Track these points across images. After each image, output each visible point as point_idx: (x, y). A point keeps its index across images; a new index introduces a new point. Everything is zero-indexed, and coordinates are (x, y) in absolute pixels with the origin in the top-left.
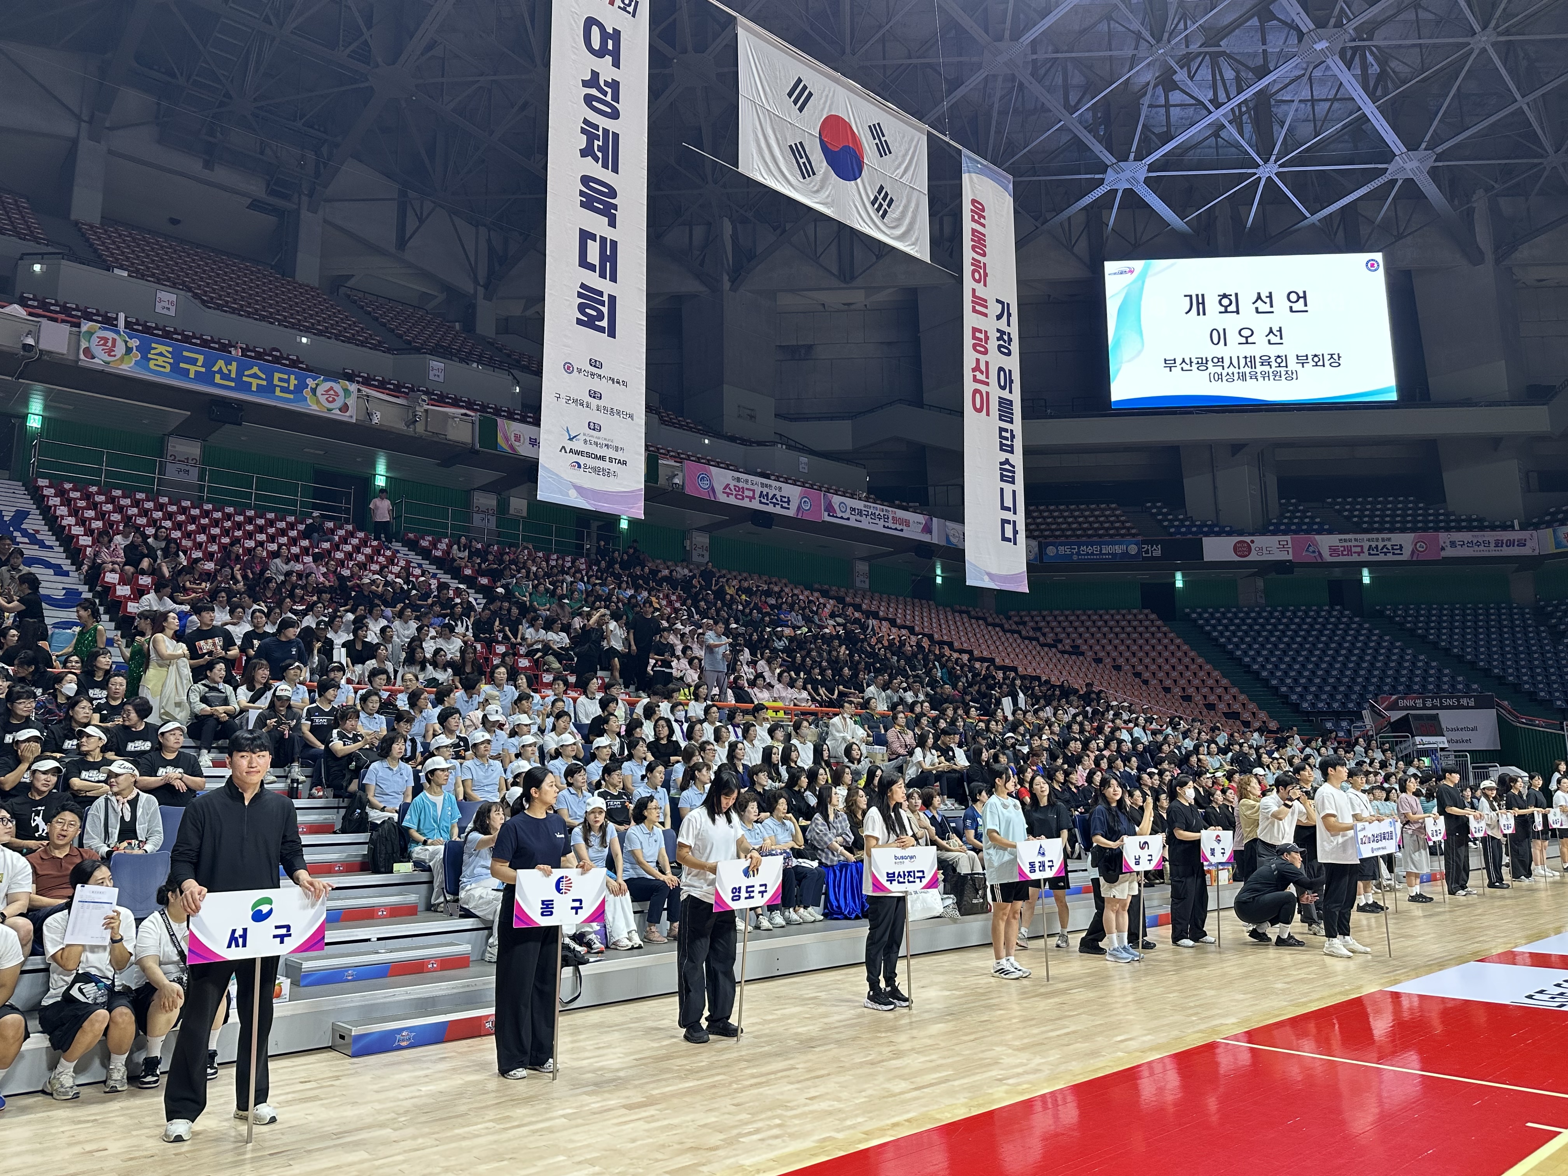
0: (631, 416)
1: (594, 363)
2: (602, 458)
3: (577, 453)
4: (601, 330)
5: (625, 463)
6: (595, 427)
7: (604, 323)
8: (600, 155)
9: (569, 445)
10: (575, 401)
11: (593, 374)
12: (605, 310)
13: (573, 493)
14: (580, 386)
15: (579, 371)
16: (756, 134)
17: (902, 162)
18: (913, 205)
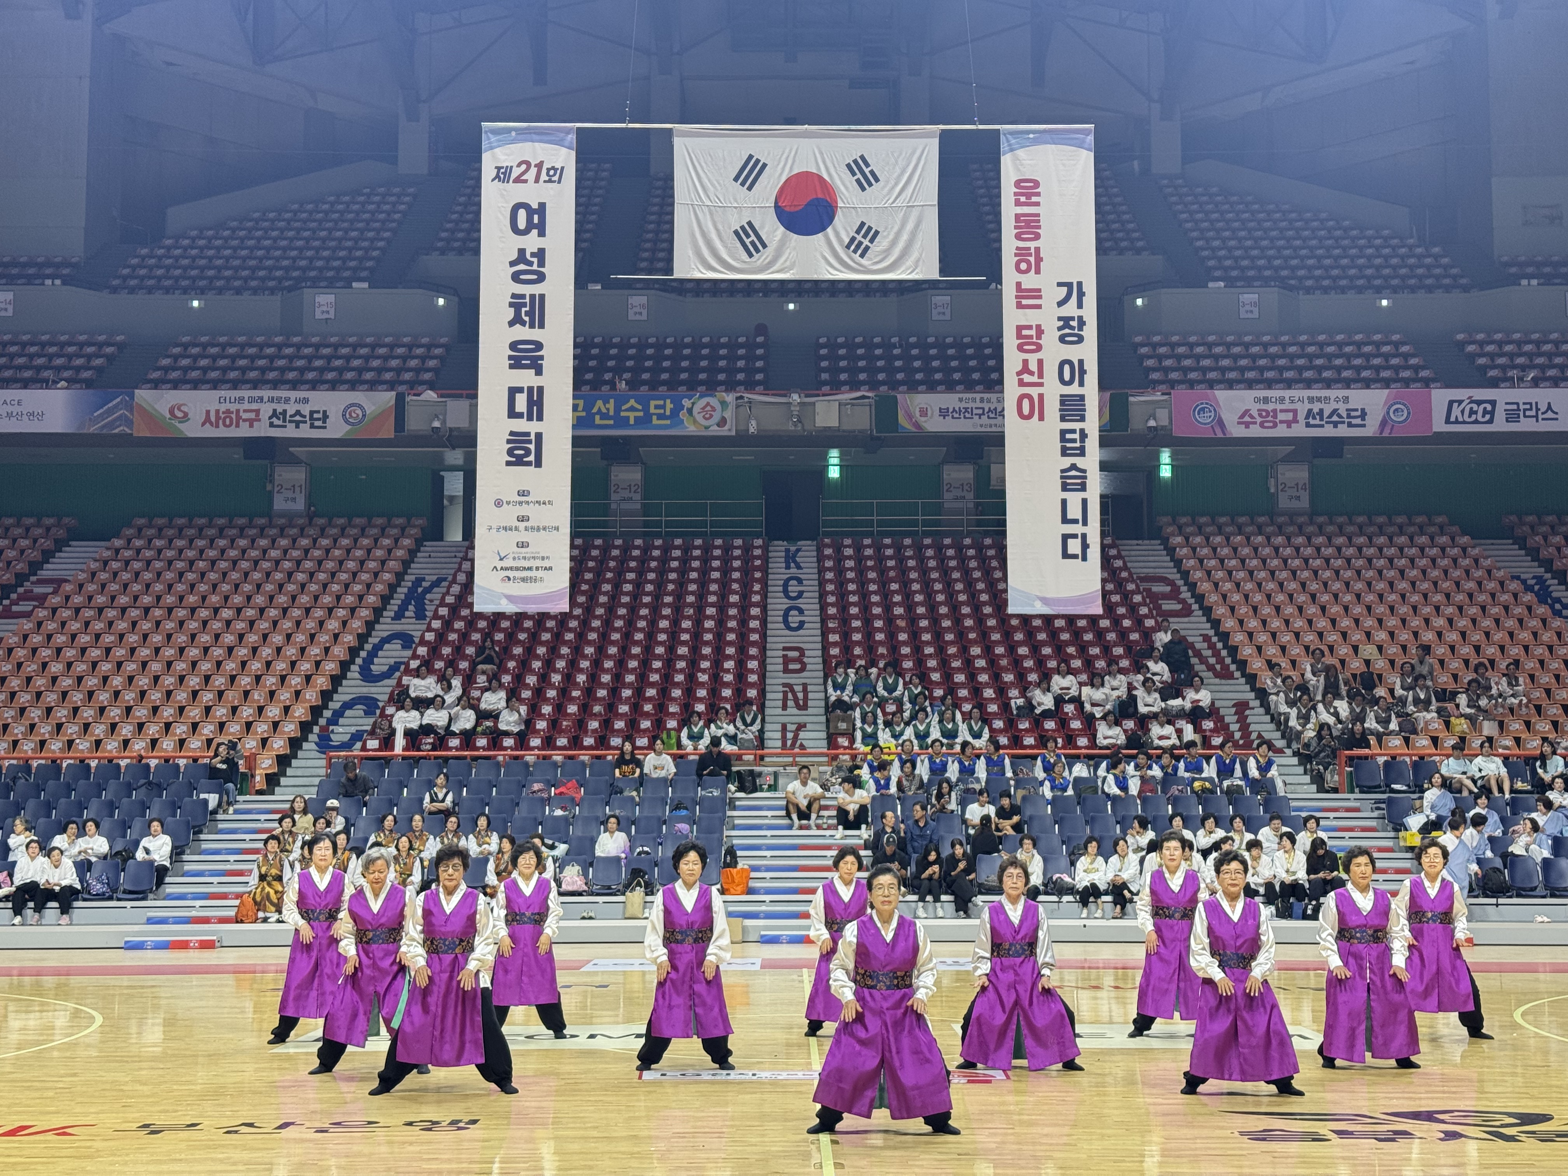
0: (557, 529)
1: (522, 493)
2: (530, 569)
3: (507, 569)
4: (529, 464)
5: (551, 568)
6: (522, 545)
7: (532, 458)
8: (527, 319)
9: (499, 565)
10: (505, 529)
11: (521, 503)
12: (532, 447)
13: (504, 602)
14: (509, 515)
15: (508, 503)
16: (693, 235)
17: (896, 184)
18: (910, 226)
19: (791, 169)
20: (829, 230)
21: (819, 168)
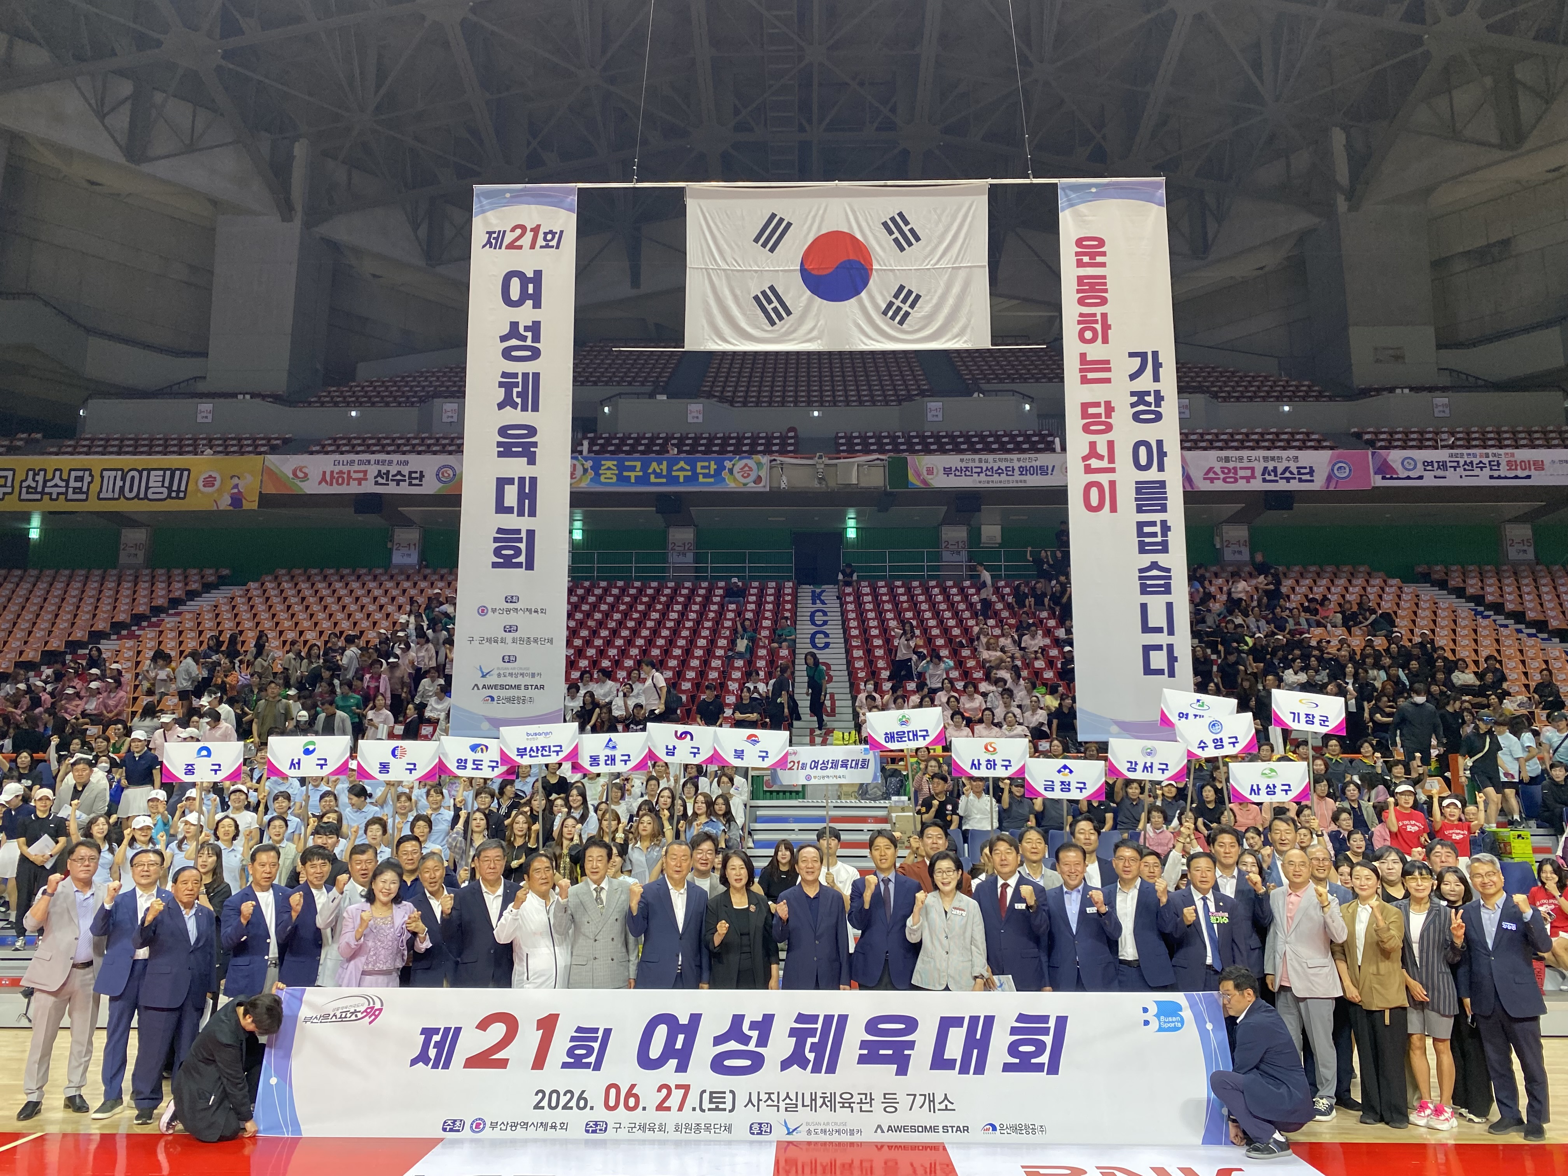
0: (551, 641)
1: (510, 599)
2: (518, 687)
3: (490, 687)
4: (519, 565)
5: (542, 687)
6: (509, 659)
7: (522, 559)
9: (481, 682)
10: (489, 640)
11: (508, 610)
12: (523, 546)
14: (494, 625)
15: (494, 610)
16: (706, 303)
17: (940, 243)
18: (956, 290)
19: (819, 228)
20: (863, 294)
21: (850, 227)
